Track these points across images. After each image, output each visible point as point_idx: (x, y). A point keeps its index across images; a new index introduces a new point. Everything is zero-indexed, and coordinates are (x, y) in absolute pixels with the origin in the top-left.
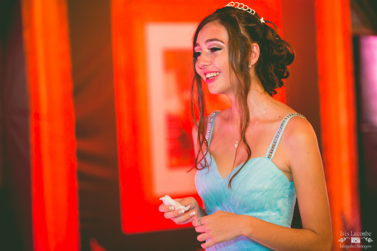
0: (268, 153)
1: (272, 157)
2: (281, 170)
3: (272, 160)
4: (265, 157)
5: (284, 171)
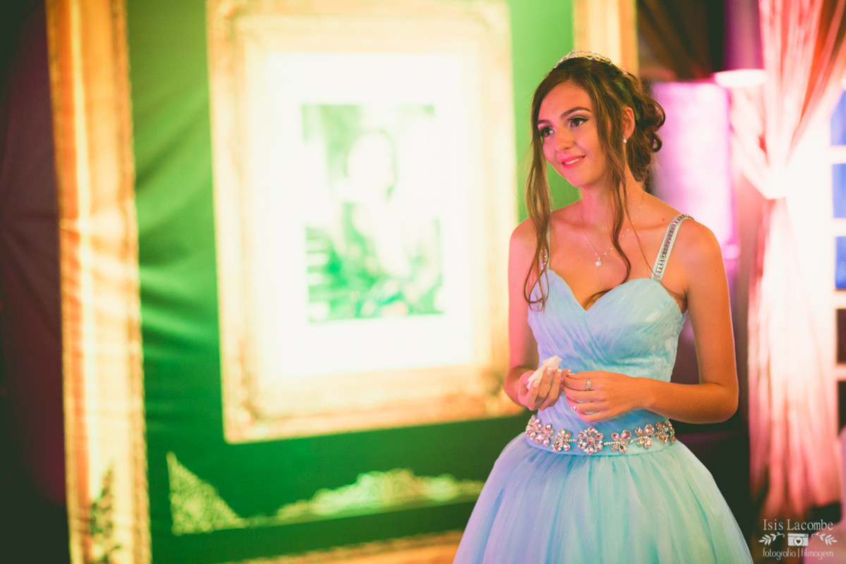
1: (660, 278)
2: (673, 298)
3: (661, 282)
4: (650, 277)
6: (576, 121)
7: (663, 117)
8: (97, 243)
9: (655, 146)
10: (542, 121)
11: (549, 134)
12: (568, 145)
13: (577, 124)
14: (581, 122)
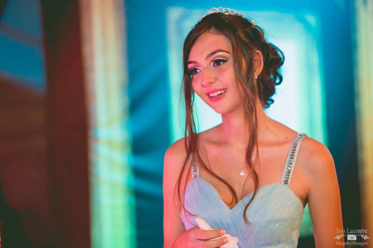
0: (283, 179)
1: (289, 183)
2: (298, 198)
3: (288, 186)
4: (280, 183)
5: (301, 198)
6: (217, 62)
7: (283, 59)
8: (110, 144)
9: (278, 81)
10: (191, 62)
11: (197, 72)
12: (212, 81)
13: (219, 65)
14: (222, 63)
